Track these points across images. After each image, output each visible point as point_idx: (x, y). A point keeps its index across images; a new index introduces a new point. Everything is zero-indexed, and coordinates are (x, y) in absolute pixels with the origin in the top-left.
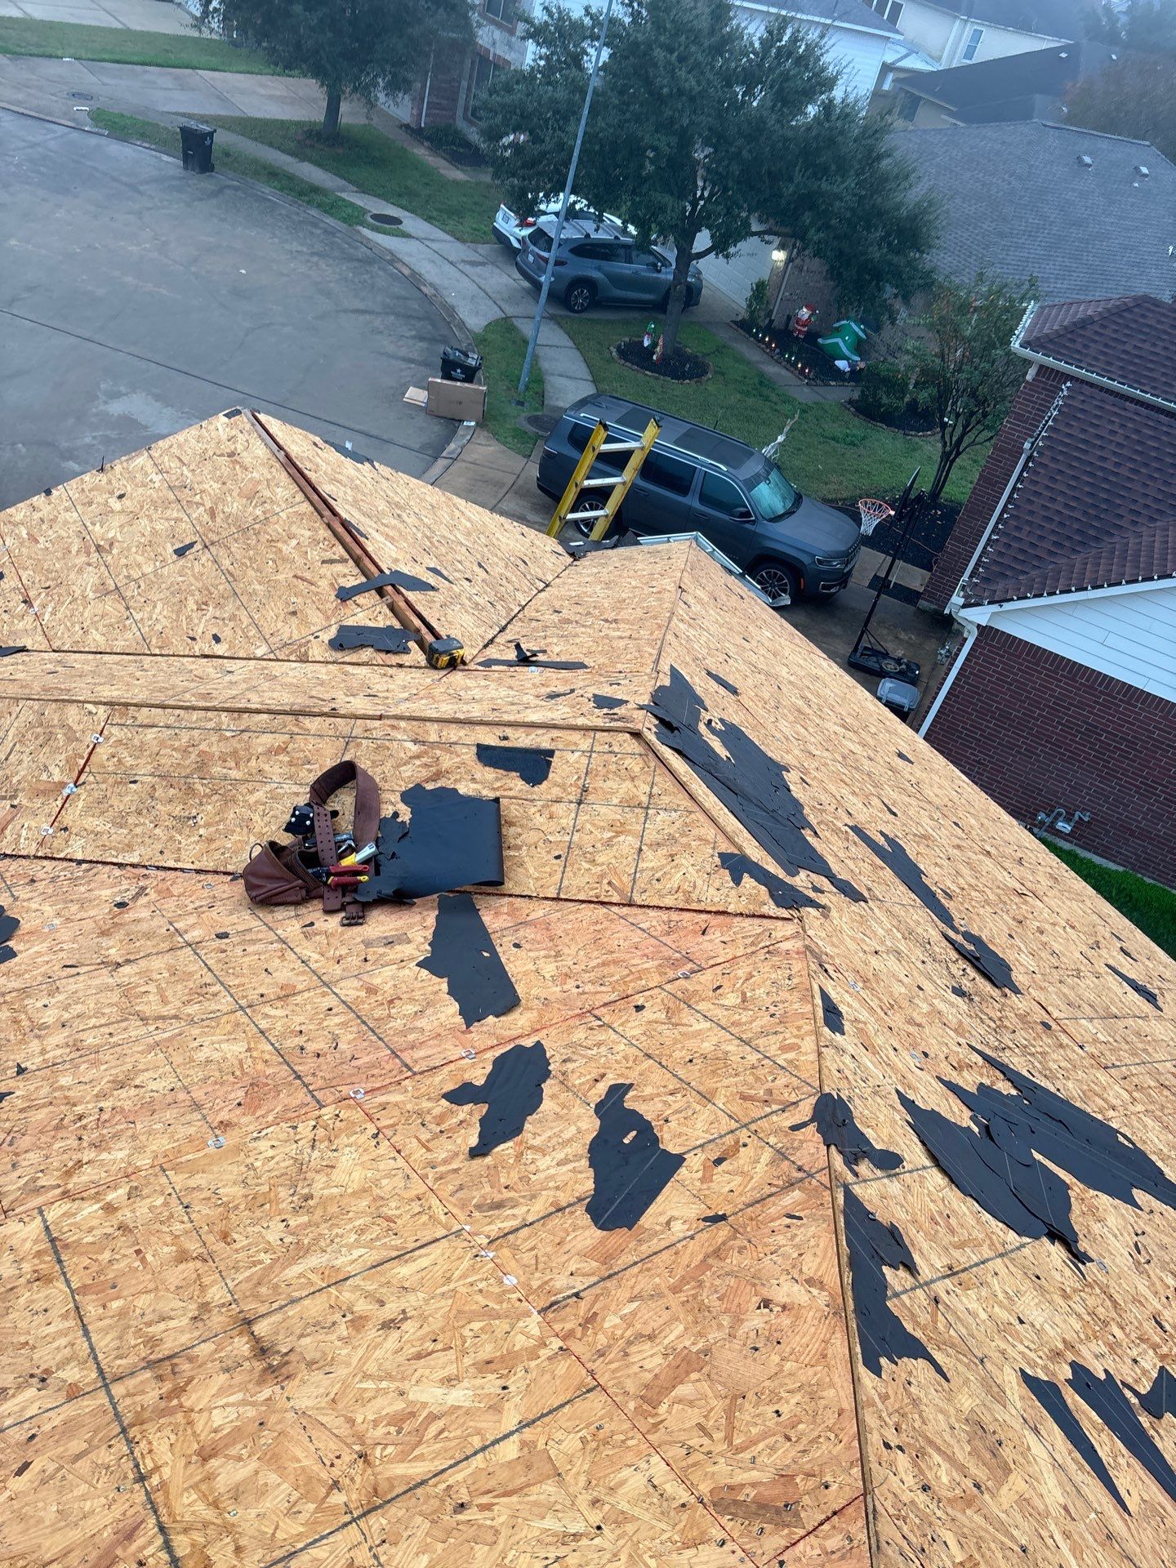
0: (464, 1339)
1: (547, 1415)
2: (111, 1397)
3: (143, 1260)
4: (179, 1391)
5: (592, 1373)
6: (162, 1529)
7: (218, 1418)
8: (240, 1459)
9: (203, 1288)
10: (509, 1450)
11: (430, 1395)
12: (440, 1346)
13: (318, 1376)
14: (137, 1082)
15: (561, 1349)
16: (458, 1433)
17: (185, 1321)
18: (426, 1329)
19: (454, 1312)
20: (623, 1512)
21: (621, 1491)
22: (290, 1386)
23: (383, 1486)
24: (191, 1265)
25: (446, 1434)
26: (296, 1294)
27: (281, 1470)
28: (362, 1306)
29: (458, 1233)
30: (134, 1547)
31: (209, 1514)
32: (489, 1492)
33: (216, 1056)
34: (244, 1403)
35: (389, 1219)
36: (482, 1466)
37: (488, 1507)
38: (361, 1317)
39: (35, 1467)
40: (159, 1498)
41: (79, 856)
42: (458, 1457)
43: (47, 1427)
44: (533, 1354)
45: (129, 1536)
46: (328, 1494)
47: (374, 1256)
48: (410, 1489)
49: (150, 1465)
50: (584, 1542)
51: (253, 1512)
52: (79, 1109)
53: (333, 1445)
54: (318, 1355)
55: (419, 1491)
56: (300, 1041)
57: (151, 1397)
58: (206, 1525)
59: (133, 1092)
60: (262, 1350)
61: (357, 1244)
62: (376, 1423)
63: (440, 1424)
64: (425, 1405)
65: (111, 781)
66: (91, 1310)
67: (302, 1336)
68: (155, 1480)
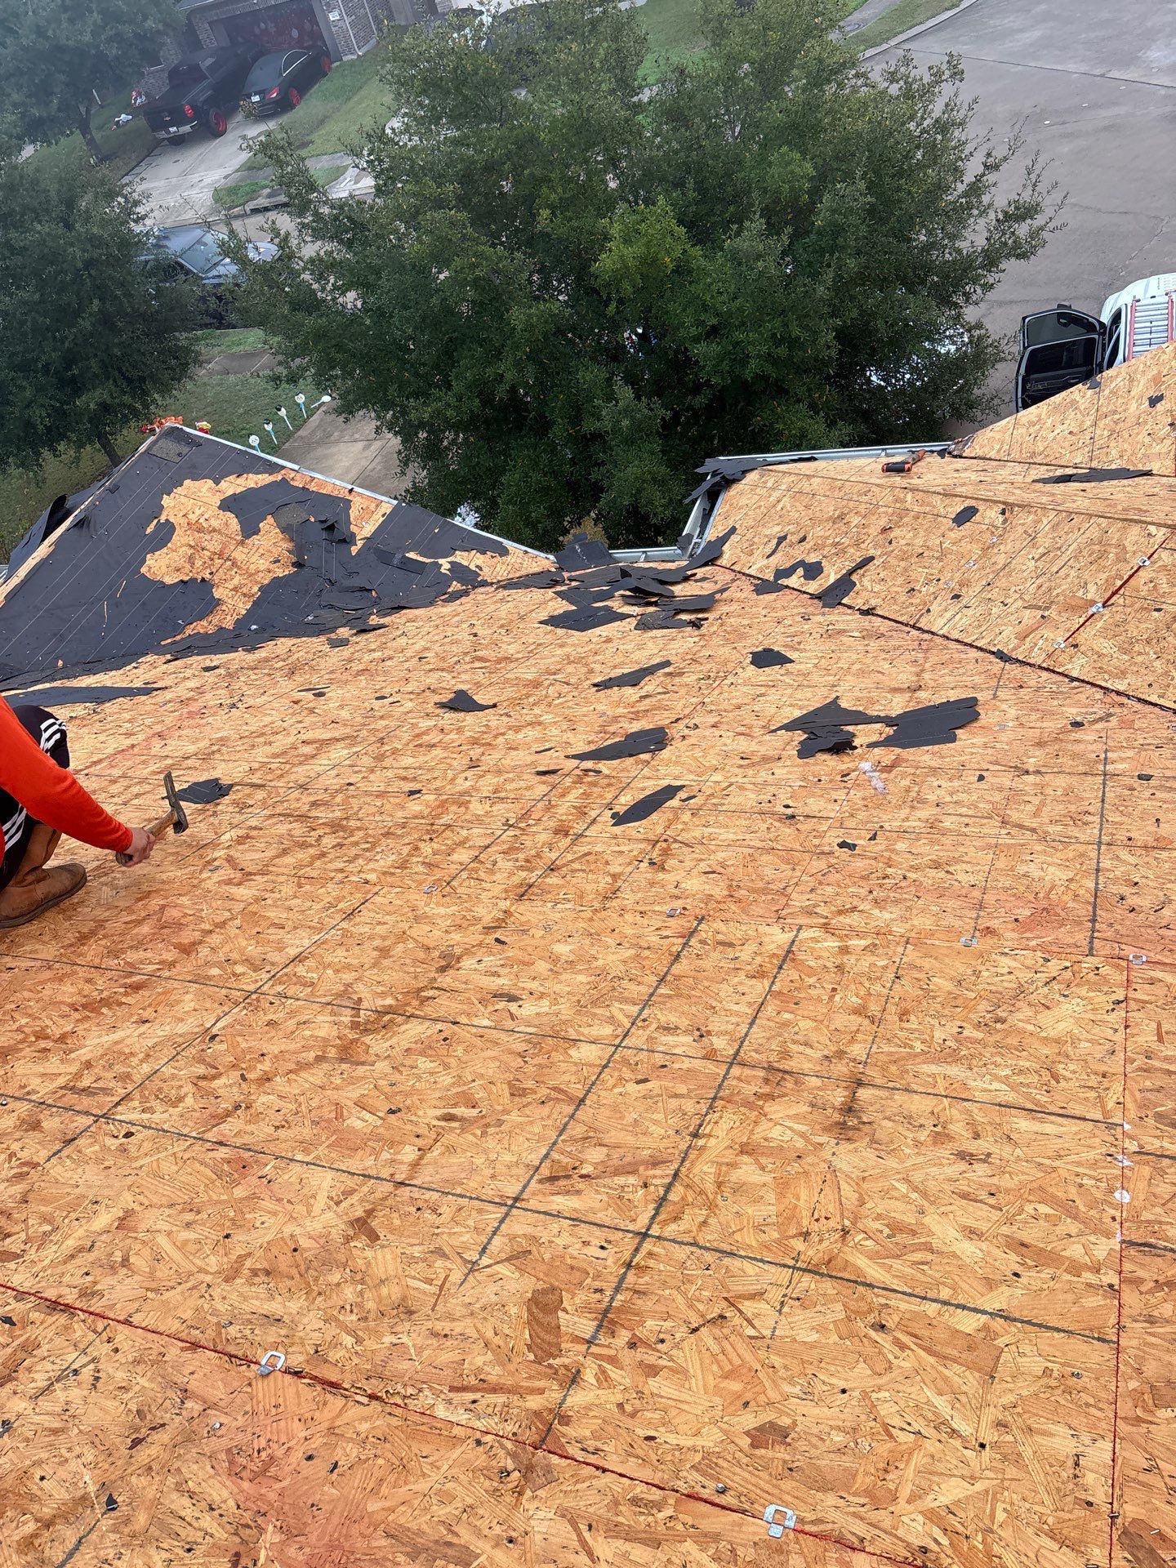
0: (1021, 1210)
1: (1034, 1325)
2: (728, 1072)
3: (831, 998)
4: (770, 1097)
5: (1120, 1328)
6: (676, 1175)
7: (776, 1132)
8: (763, 1168)
9: (853, 1040)
10: (969, 1323)
11: (943, 1230)
12: (992, 1201)
13: (870, 1154)
14: (951, 869)
15: (1111, 1286)
16: (938, 1275)
17: (818, 1055)
18: (995, 1180)
19: (1035, 1185)
20: (1019, 1454)
21: (1038, 1438)
22: (846, 1146)
23: (839, 1262)
24: (860, 1020)
25: (925, 1267)
26: (914, 1087)
27: (781, 1195)
28: (958, 1128)
29: (1111, 1126)
30: (651, 1172)
31: (710, 1187)
32: (916, 1336)
33: (1036, 874)
34: (802, 1135)
35: (1056, 1077)
36: (931, 1313)
37: (903, 1347)
38: (947, 1135)
39: (649, 1085)
40: (693, 1154)
41: (1075, 674)
42: (917, 1291)
43: (676, 1066)
44: (1076, 1269)
45: (655, 1163)
46: (793, 1237)
47: (1011, 1097)
48: (855, 1282)
49: (707, 1131)
50: (957, 1443)
51: (736, 1208)
52: (890, 871)
53: (832, 1208)
54: (885, 1139)
55: (861, 1289)
56: (1126, 890)
57: (749, 1090)
58: (702, 1192)
59: (942, 874)
60: (849, 1109)
61: (1005, 1080)
62: (879, 1217)
63: (929, 1257)
64: (931, 1233)
65: (1137, 606)
66: (770, 1010)
67: (889, 1119)
68: (701, 1142)
